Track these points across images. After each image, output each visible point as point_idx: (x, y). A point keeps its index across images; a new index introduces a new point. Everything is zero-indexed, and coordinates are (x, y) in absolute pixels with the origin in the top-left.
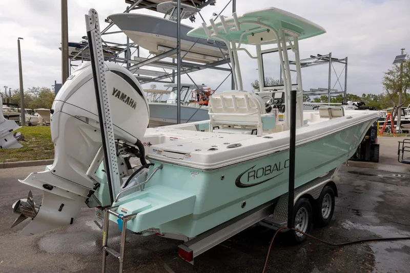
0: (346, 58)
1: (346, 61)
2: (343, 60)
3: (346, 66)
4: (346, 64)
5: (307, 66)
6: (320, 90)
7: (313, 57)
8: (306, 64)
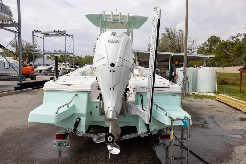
0: (73, 35)
1: (73, 37)
2: (71, 36)
3: (73, 40)
4: (73, 38)
5: (50, 36)
6: (60, 51)
7: (55, 31)
8: (49, 34)
